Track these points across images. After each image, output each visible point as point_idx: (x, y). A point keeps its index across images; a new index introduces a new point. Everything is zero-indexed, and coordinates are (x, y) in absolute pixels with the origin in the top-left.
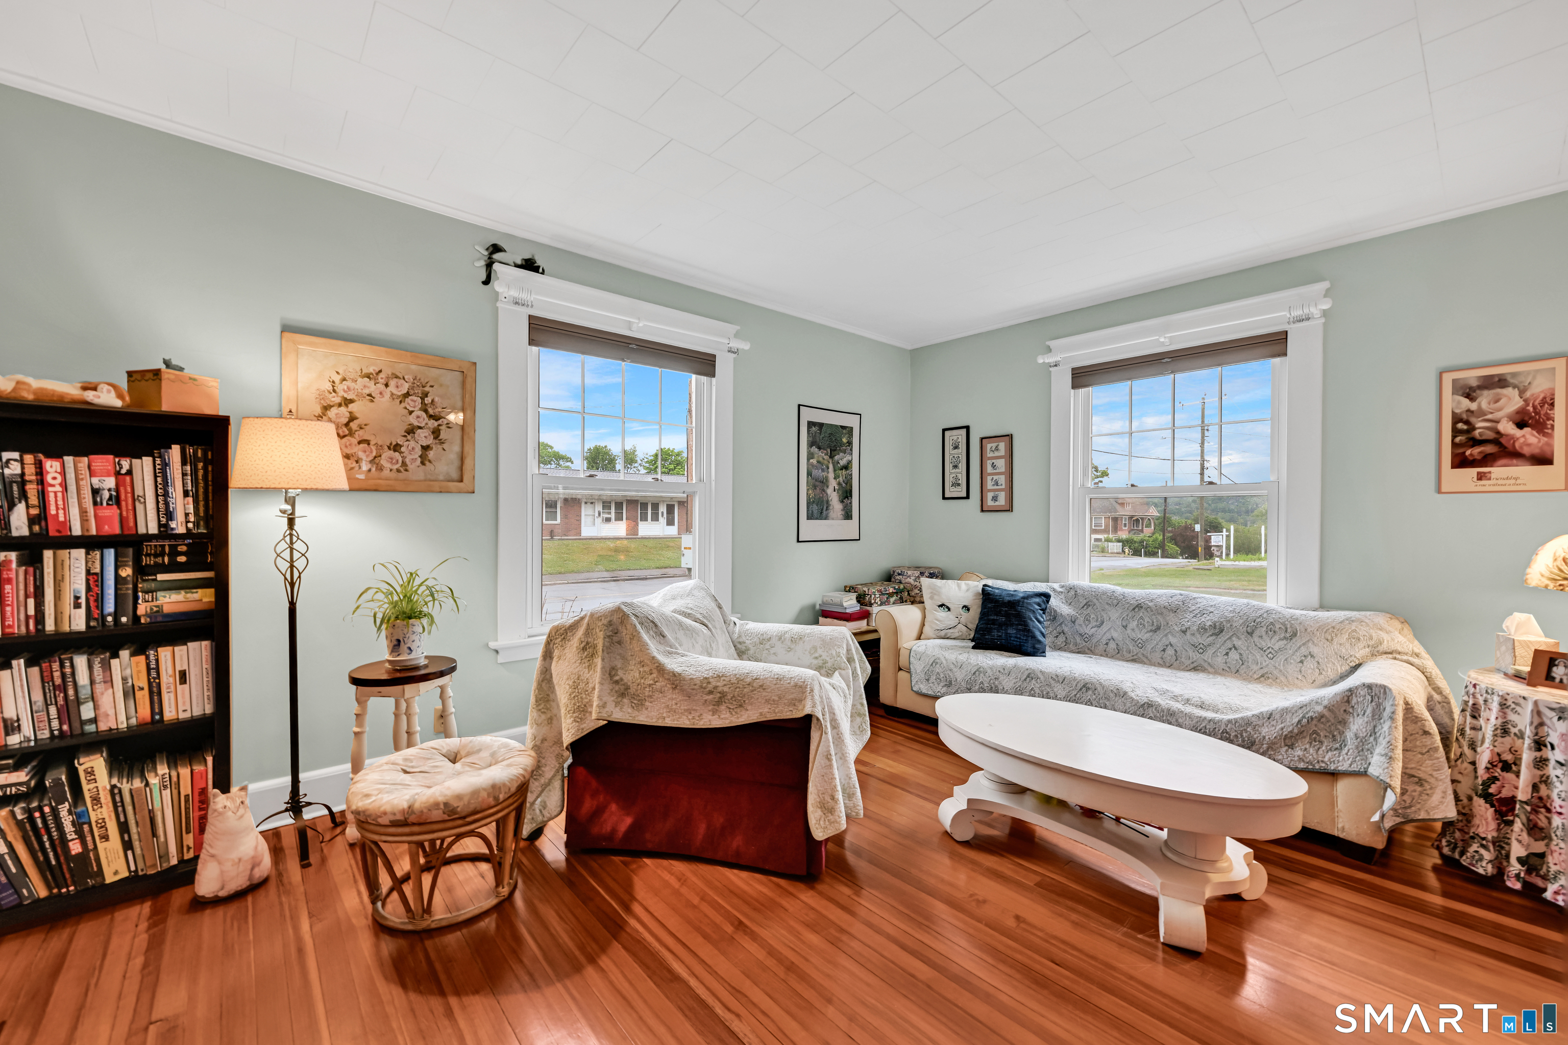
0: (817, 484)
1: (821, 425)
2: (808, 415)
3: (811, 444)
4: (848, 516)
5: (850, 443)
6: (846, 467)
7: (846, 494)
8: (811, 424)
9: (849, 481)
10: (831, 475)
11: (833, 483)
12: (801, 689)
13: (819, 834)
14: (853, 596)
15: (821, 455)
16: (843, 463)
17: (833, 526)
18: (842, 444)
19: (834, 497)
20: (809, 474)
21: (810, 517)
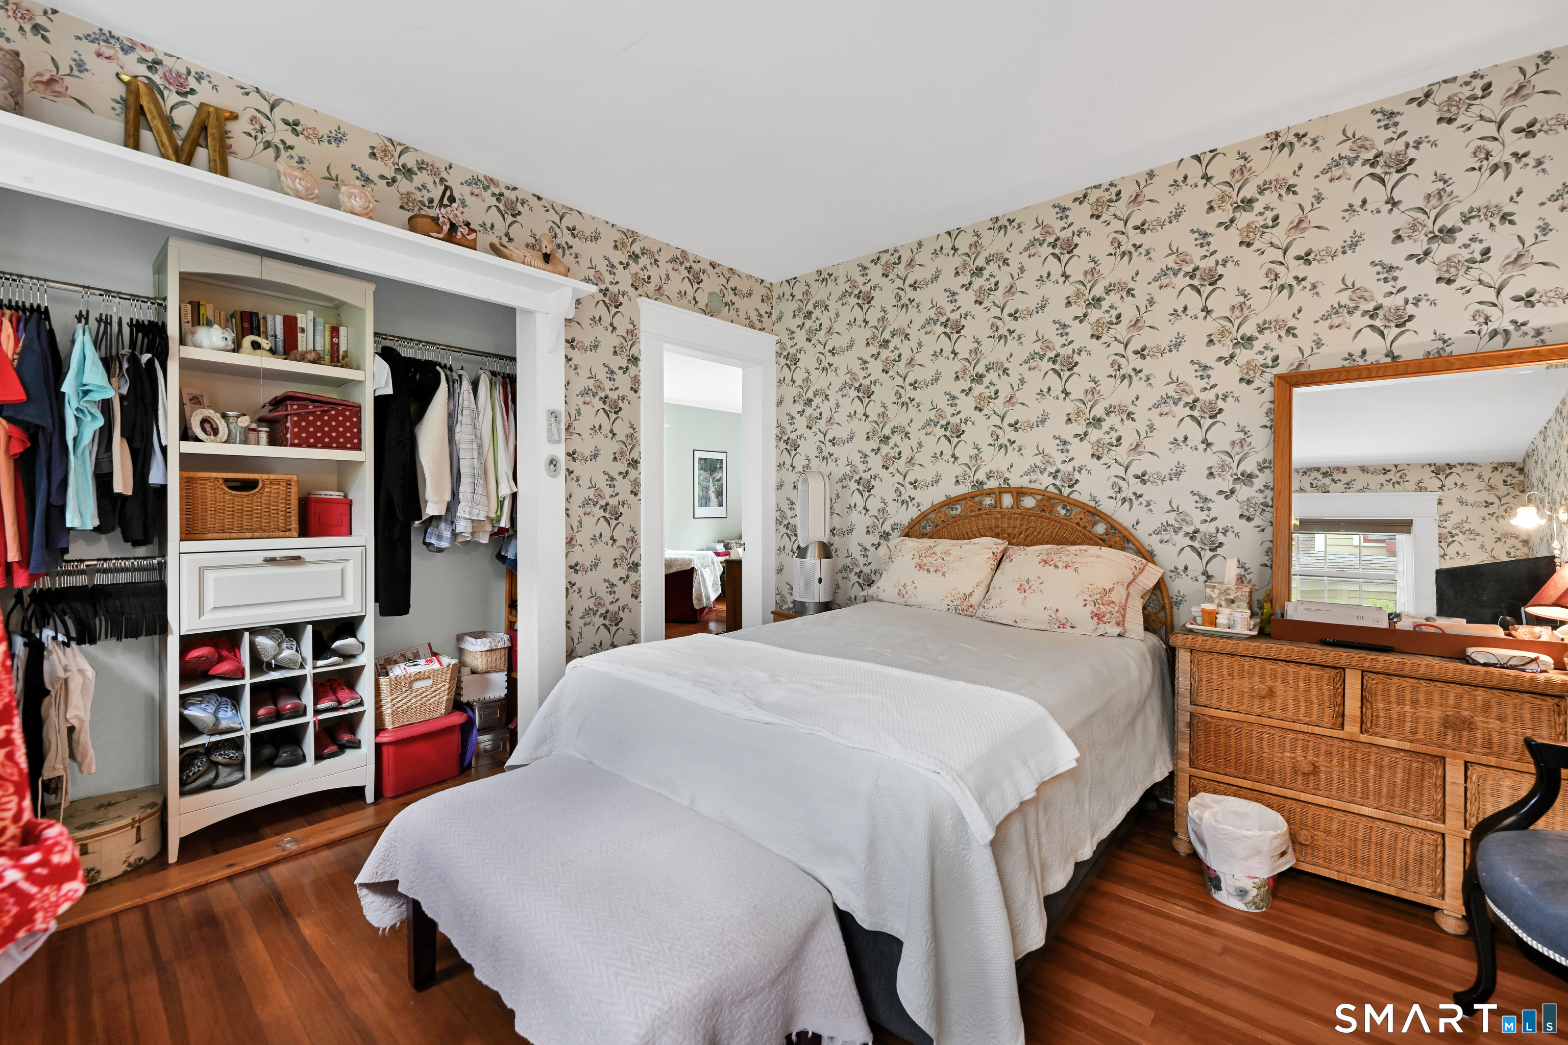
0: (705, 489)
1: (705, 459)
2: (698, 455)
3: (701, 469)
4: (721, 505)
5: (721, 468)
6: (719, 480)
7: (719, 494)
8: (700, 459)
9: (721, 487)
10: (711, 484)
11: (712, 489)
12: (690, 561)
13: (696, 607)
14: (722, 545)
15: (705, 474)
16: (718, 477)
17: (713, 510)
18: (716, 468)
19: (713, 496)
20: (699, 484)
21: (701, 506)
